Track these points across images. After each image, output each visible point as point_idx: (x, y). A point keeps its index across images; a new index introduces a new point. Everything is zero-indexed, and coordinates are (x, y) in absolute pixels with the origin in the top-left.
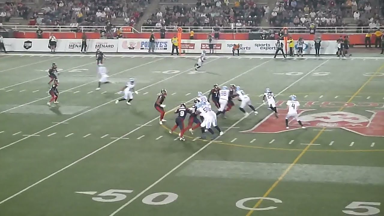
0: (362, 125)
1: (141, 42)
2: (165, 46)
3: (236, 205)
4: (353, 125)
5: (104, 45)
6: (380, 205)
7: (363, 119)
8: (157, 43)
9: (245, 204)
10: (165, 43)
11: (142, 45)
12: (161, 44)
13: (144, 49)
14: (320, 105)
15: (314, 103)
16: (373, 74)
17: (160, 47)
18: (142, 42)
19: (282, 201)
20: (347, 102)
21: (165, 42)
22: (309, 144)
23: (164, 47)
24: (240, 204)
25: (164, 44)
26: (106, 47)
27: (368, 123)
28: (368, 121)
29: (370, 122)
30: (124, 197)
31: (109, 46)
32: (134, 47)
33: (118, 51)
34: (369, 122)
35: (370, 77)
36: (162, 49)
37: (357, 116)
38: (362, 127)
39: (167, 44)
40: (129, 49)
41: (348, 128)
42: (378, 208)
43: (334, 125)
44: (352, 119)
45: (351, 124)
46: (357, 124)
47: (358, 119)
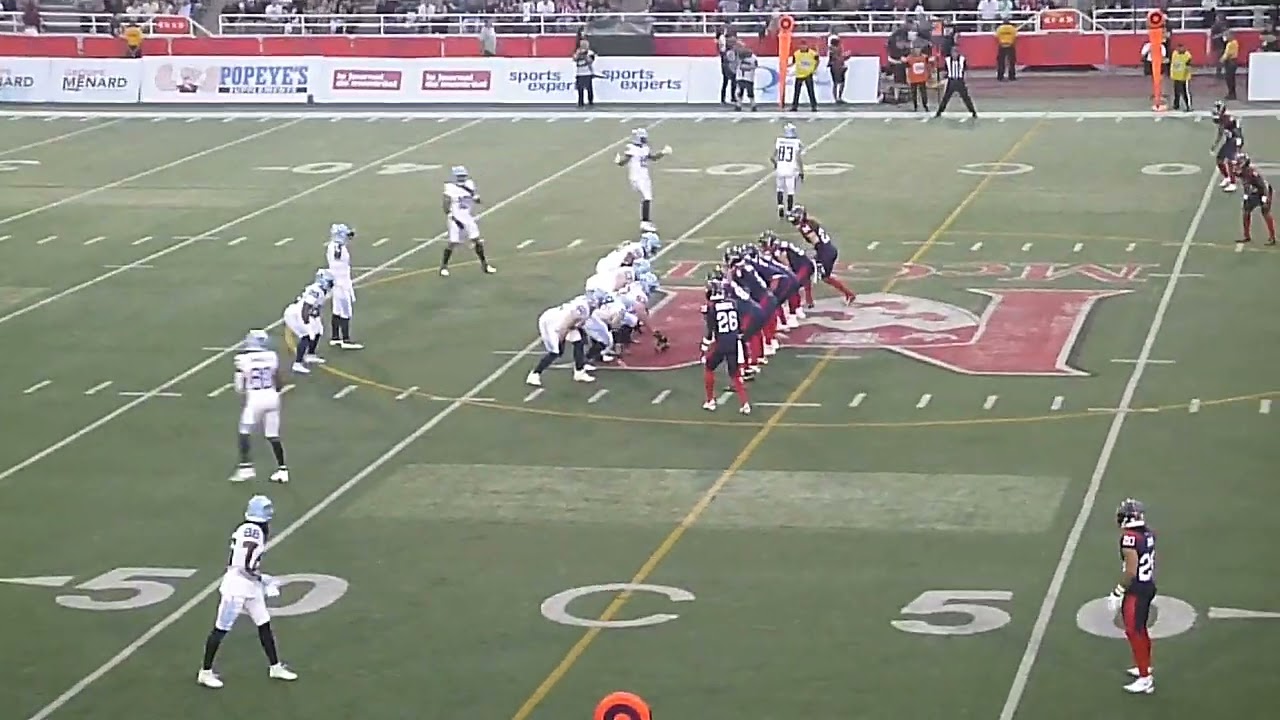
0: (954, 338)
1: (220, 69)
2: (300, 83)
3: (543, 611)
4: (928, 338)
5: (92, 78)
6: (1009, 599)
7: (961, 318)
8: (275, 70)
9: (570, 609)
10: (302, 70)
11: (223, 77)
12: (286, 76)
13: (231, 90)
16: (987, 169)
17: (284, 82)
18: (224, 69)
19: (695, 594)
20: (906, 261)
21: (302, 68)
22: (785, 405)
23: (296, 85)
24: (554, 608)
25: (298, 73)
26: (100, 84)
27: (977, 331)
28: (974, 324)
29: (982, 330)
30: (168, 591)
31: (112, 82)
32: (195, 84)
33: (144, 100)
34: (977, 327)
35: (984, 176)
36: (291, 92)
37: (941, 309)
38: (957, 343)
39: (306, 73)
40: (182, 91)
41: (906, 349)
42: (1005, 610)
43: (864, 341)
44: (925, 319)
45: (920, 335)
46: (939, 336)
47: (943, 319)
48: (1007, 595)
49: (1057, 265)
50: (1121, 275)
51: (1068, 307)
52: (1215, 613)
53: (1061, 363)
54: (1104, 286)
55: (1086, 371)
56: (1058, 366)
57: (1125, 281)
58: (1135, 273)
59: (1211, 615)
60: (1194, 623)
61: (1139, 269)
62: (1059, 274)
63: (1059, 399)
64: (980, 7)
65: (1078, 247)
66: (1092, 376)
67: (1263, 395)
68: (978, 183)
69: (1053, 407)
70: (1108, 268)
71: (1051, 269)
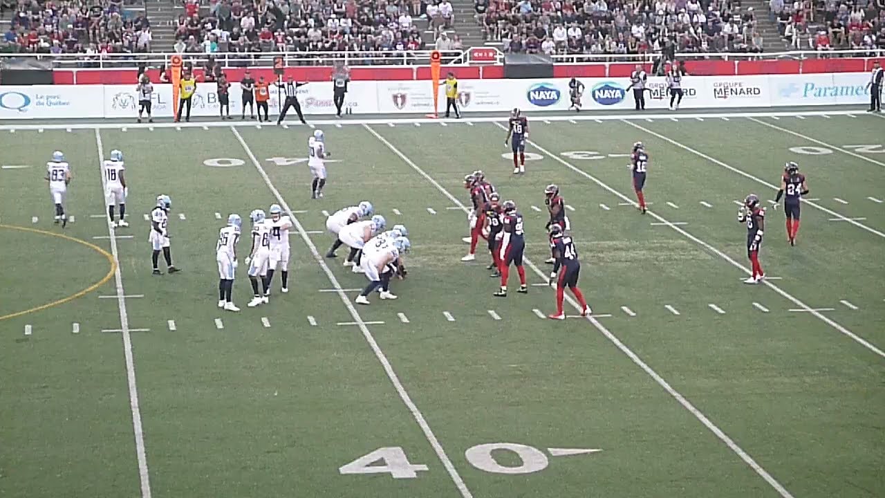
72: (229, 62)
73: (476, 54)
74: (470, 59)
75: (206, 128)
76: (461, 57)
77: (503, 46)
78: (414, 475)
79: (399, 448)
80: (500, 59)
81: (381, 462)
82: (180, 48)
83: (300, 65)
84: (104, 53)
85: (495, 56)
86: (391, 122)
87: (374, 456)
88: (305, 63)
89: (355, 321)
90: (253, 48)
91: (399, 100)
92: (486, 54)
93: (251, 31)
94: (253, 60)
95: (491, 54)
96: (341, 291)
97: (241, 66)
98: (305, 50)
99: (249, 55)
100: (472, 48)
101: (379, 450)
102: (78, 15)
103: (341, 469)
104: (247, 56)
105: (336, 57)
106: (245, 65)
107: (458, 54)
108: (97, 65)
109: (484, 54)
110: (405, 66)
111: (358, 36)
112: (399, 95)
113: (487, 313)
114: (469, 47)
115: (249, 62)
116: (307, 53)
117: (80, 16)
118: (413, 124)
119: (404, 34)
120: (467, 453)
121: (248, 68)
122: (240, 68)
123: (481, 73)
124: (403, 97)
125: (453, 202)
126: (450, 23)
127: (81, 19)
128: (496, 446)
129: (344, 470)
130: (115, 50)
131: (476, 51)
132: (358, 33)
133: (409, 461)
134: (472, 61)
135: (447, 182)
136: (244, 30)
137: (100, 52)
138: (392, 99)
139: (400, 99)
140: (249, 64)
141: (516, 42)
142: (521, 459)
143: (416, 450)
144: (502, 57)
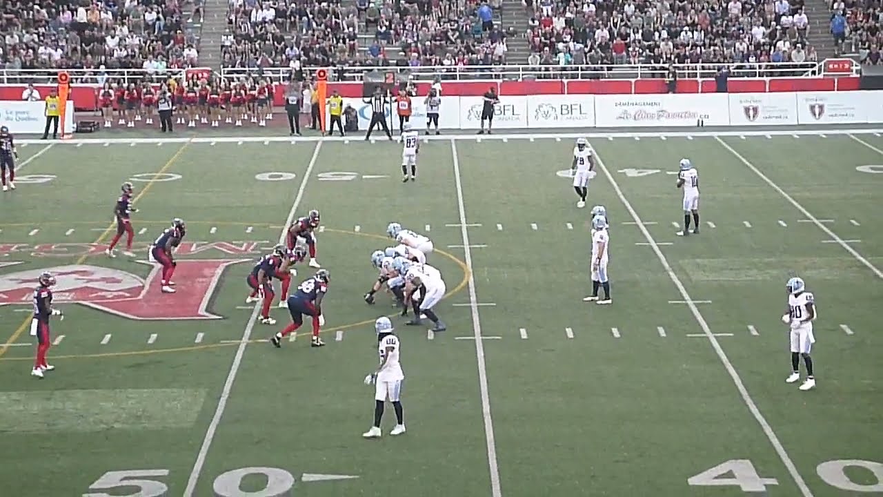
0: (127, 295)
4: (109, 295)
6: (166, 474)
7: (131, 281)
14: (31, 252)
15: (16, 247)
16: (150, 177)
20: (93, 242)
22: (7, 345)
27: (143, 289)
28: (141, 285)
29: (147, 287)
34: (143, 287)
35: (146, 183)
37: (118, 275)
38: (129, 298)
42: (163, 482)
43: (64, 298)
44: (107, 282)
45: (103, 293)
46: (116, 294)
47: (119, 282)
48: (165, 472)
49: (198, 243)
50: (243, 248)
51: (207, 272)
52: (306, 477)
53: (202, 311)
54: (231, 257)
55: (219, 315)
56: (200, 313)
57: (246, 253)
58: (252, 247)
59: (304, 479)
60: (293, 485)
61: (255, 244)
62: (201, 249)
63: (201, 335)
64: (144, 66)
65: (213, 230)
66: (224, 319)
67: (337, 328)
68: (144, 187)
69: (196, 341)
70: (235, 244)
71: (195, 245)
72: (582, 74)
73: (831, 66)
74: (824, 71)
75: (559, 140)
76: (816, 69)
77: (859, 57)
78: (763, 489)
79: (748, 461)
80: (857, 71)
81: (730, 475)
82: (534, 61)
83: (654, 77)
84: (461, 66)
85: (851, 68)
86: (742, 134)
87: (723, 468)
88: (659, 75)
89: (705, 333)
90: (605, 61)
91: (751, 113)
92: (841, 66)
93: (603, 44)
94: (606, 72)
95: (847, 66)
96: (690, 302)
97: (594, 78)
98: (659, 63)
99: (602, 67)
100: (827, 59)
101: (727, 463)
102: (437, 28)
103: (689, 480)
104: (600, 69)
105: (688, 69)
106: (597, 77)
107: (813, 66)
108: (454, 77)
109: (839, 66)
110: (757, 78)
111: (710, 48)
112: (751, 108)
113: (840, 327)
114: (824, 59)
115: (602, 74)
116: (661, 65)
117: (439, 30)
118: (764, 136)
119: (758, 46)
120: (818, 468)
121: (601, 80)
122: (593, 80)
123: (836, 84)
124: (755, 110)
125: (805, 215)
126: (805, 34)
127: (440, 32)
128: (848, 463)
129: (693, 481)
130: (471, 62)
131: (830, 62)
132: (710, 45)
133: (759, 475)
134: (826, 73)
135: (798, 194)
136: (597, 43)
137: (456, 64)
138: (743, 110)
139: (752, 111)
140: (603, 76)
141: (874, 52)
142: (876, 478)
143: (765, 463)
144: (859, 68)
